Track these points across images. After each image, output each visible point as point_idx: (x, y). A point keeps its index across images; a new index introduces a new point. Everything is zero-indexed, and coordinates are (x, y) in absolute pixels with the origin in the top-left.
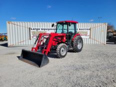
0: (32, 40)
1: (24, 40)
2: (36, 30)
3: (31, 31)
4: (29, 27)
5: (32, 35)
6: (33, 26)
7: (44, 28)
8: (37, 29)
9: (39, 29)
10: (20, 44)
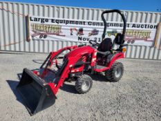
0: (32, 42)
1: (17, 41)
2: (40, 22)
3: (30, 22)
4: (26, 15)
5: (31, 33)
6: (34, 14)
7: (56, 18)
8: (42, 21)
9: (47, 20)
10: (8, 48)
